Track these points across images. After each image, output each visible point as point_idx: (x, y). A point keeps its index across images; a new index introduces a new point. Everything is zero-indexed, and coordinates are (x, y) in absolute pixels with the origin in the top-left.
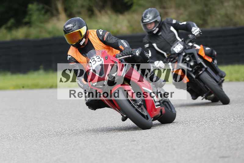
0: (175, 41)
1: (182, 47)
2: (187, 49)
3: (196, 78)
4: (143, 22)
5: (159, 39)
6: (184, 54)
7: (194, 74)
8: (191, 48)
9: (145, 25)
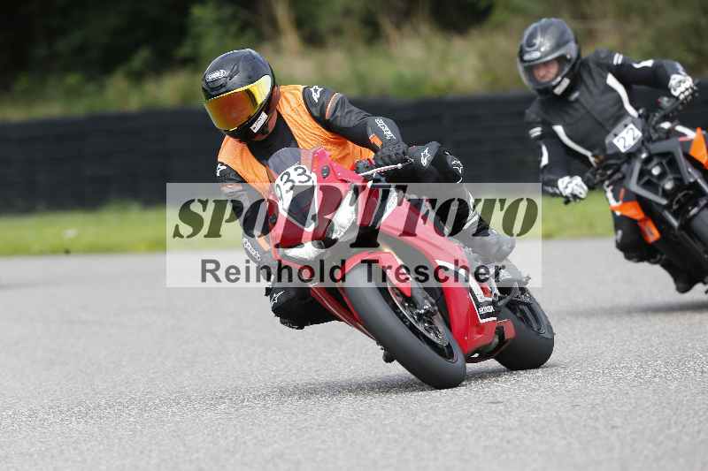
0: (619, 116)
1: (639, 134)
2: (655, 141)
3: (681, 227)
4: (522, 60)
5: (571, 112)
6: (644, 156)
7: (675, 214)
8: (668, 138)
9: (531, 68)
